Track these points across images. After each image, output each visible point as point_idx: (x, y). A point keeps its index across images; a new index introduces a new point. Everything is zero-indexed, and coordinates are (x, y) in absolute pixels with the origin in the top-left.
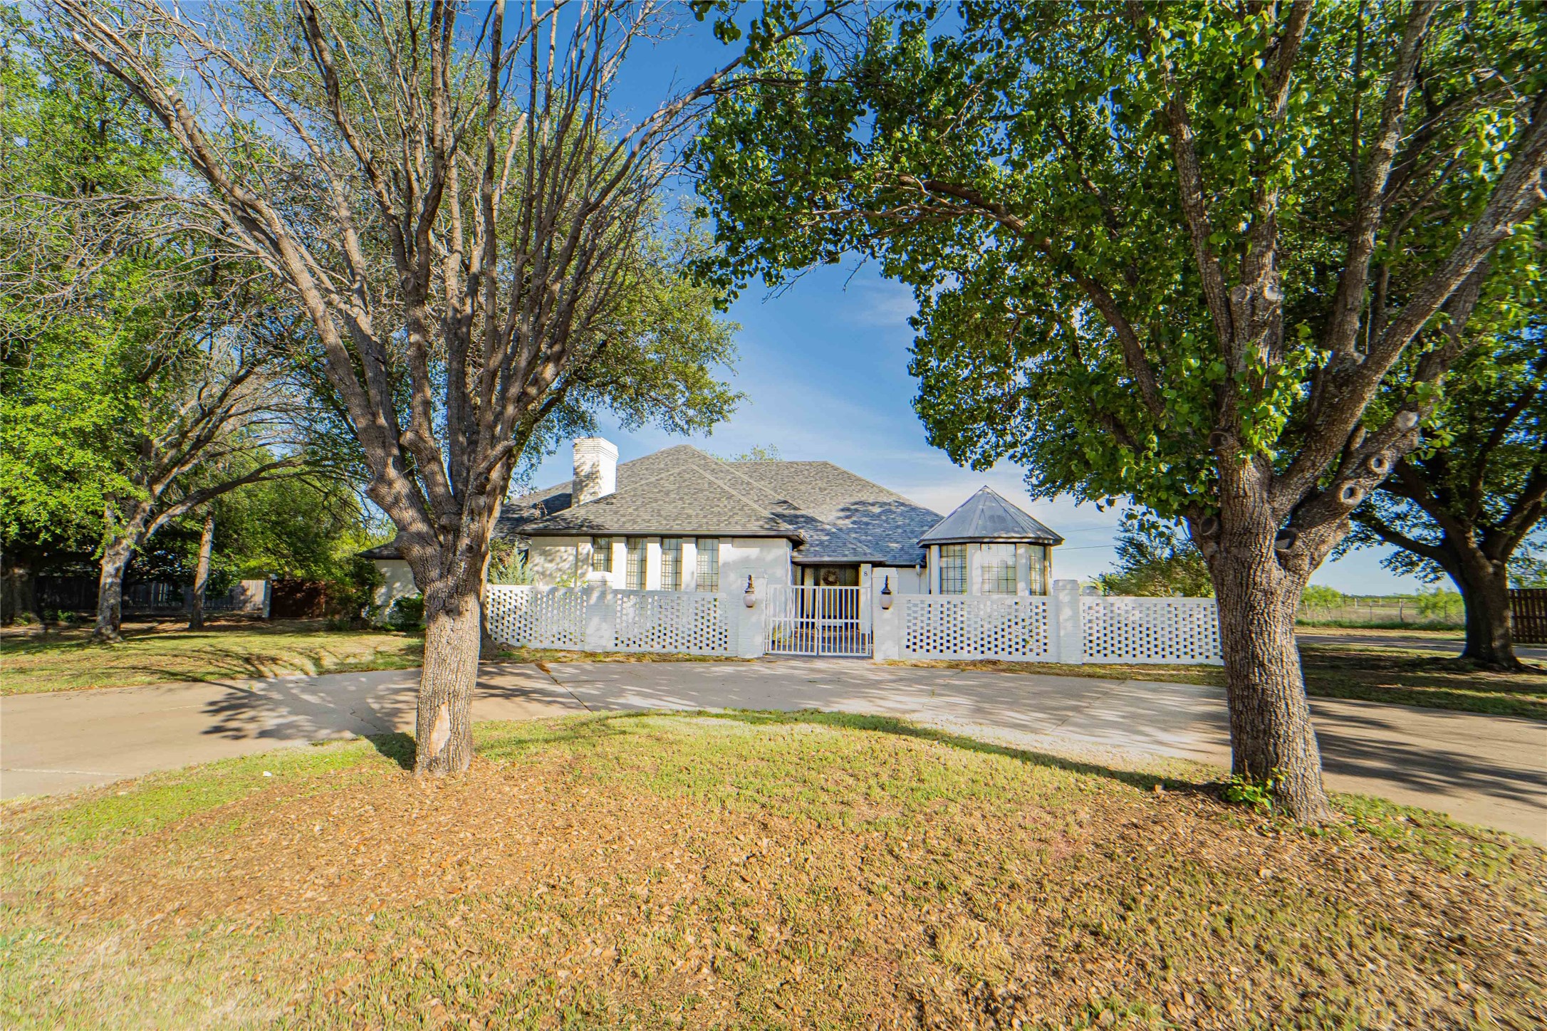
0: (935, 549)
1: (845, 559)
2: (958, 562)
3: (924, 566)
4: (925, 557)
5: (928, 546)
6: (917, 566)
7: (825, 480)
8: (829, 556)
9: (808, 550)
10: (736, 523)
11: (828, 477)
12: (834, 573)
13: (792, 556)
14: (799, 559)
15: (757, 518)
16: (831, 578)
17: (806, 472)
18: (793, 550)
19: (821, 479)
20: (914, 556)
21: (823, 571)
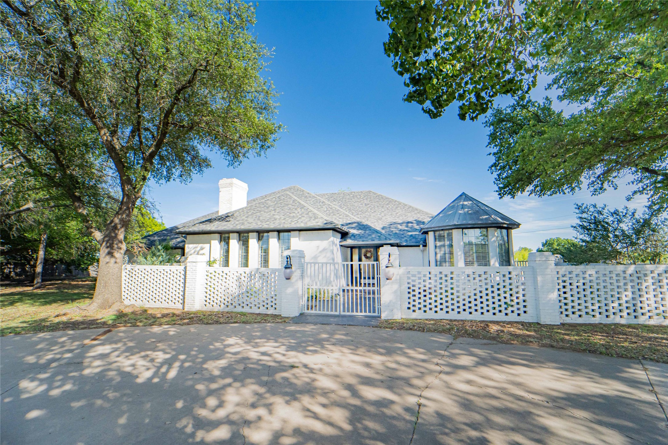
0: (431, 234)
1: (373, 242)
2: (447, 243)
3: (425, 246)
4: (425, 240)
5: (426, 233)
6: (421, 246)
7: (369, 200)
8: (363, 241)
9: (350, 238)
10: (302, 222)
11: (370, 198)
12: (370, 252)
13: (340, 242)
14: (344, 243)
15: (315, 218)
16: (369, 255)
17: (359, 196)
18: (341, 238)
19: (366, 199)
20: (419, 239)
21: (363, 251)
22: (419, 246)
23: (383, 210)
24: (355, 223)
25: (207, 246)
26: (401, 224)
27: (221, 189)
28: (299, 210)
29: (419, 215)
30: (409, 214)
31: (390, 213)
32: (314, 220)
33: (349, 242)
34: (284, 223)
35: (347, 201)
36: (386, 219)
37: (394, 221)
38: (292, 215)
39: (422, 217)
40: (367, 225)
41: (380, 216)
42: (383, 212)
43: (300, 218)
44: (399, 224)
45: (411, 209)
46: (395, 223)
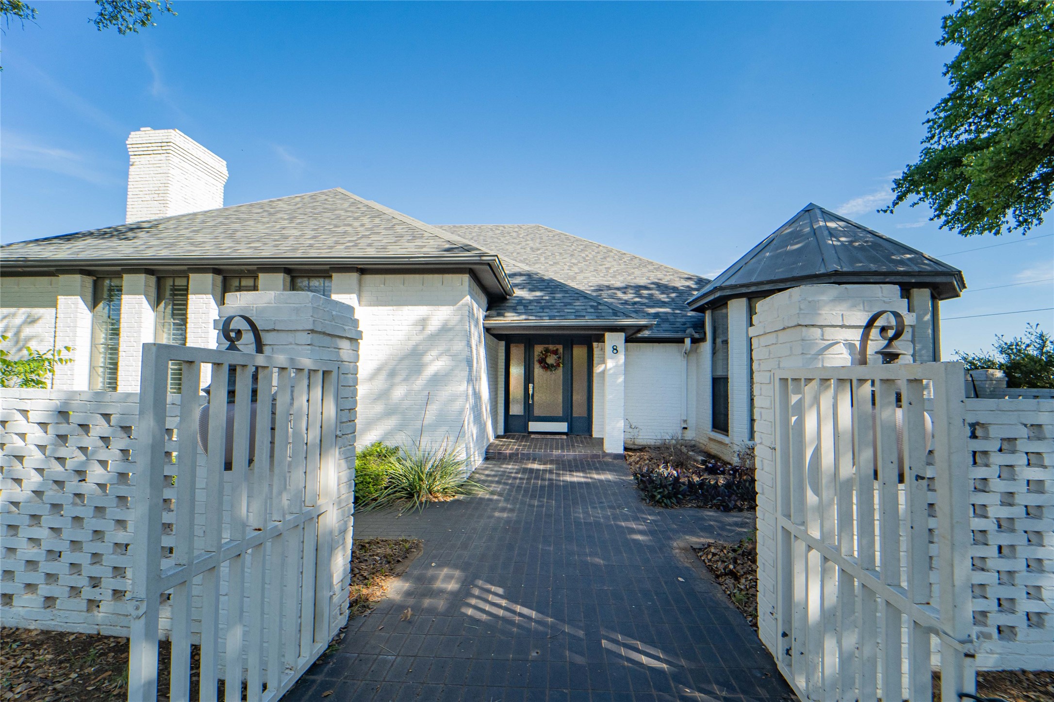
3: (697, 340)
4: (700, 324)
6: (688, 341)
7: (538, 241)
8: (552, 318)
9: (514, 309)
10: (370, 245)
11: (541, 238)
12: (555, 352)
13: (486, 317)
14: (497, 321)
15: (414, 238)
16: (551, 360)
17: (514, 234)
18: (488, 310)
19: (532, 240)
20: (678, 325)
21: (538, 349)
22: (681, 341)
23: (574, 261)
24: (521, 275)
25: (47, 313)
26: (624, 289)
27: (133, 159)
28: (366, 220)
29: (660, 276)
30: (637, 272)
31: (592, 268)
32: (409, 241)
33: (510, 319)
34: (311, 246)
35: (489, 240)
36: (585, 278)
37: (606, 283)
38: (339, 230)
39: (668, 278)
40: (552, 280)
41: (571, 273)
42: (574, 264)
43: (364, 236)
44: (618, 289)
45: (636, 261)
46: (609, 288)
